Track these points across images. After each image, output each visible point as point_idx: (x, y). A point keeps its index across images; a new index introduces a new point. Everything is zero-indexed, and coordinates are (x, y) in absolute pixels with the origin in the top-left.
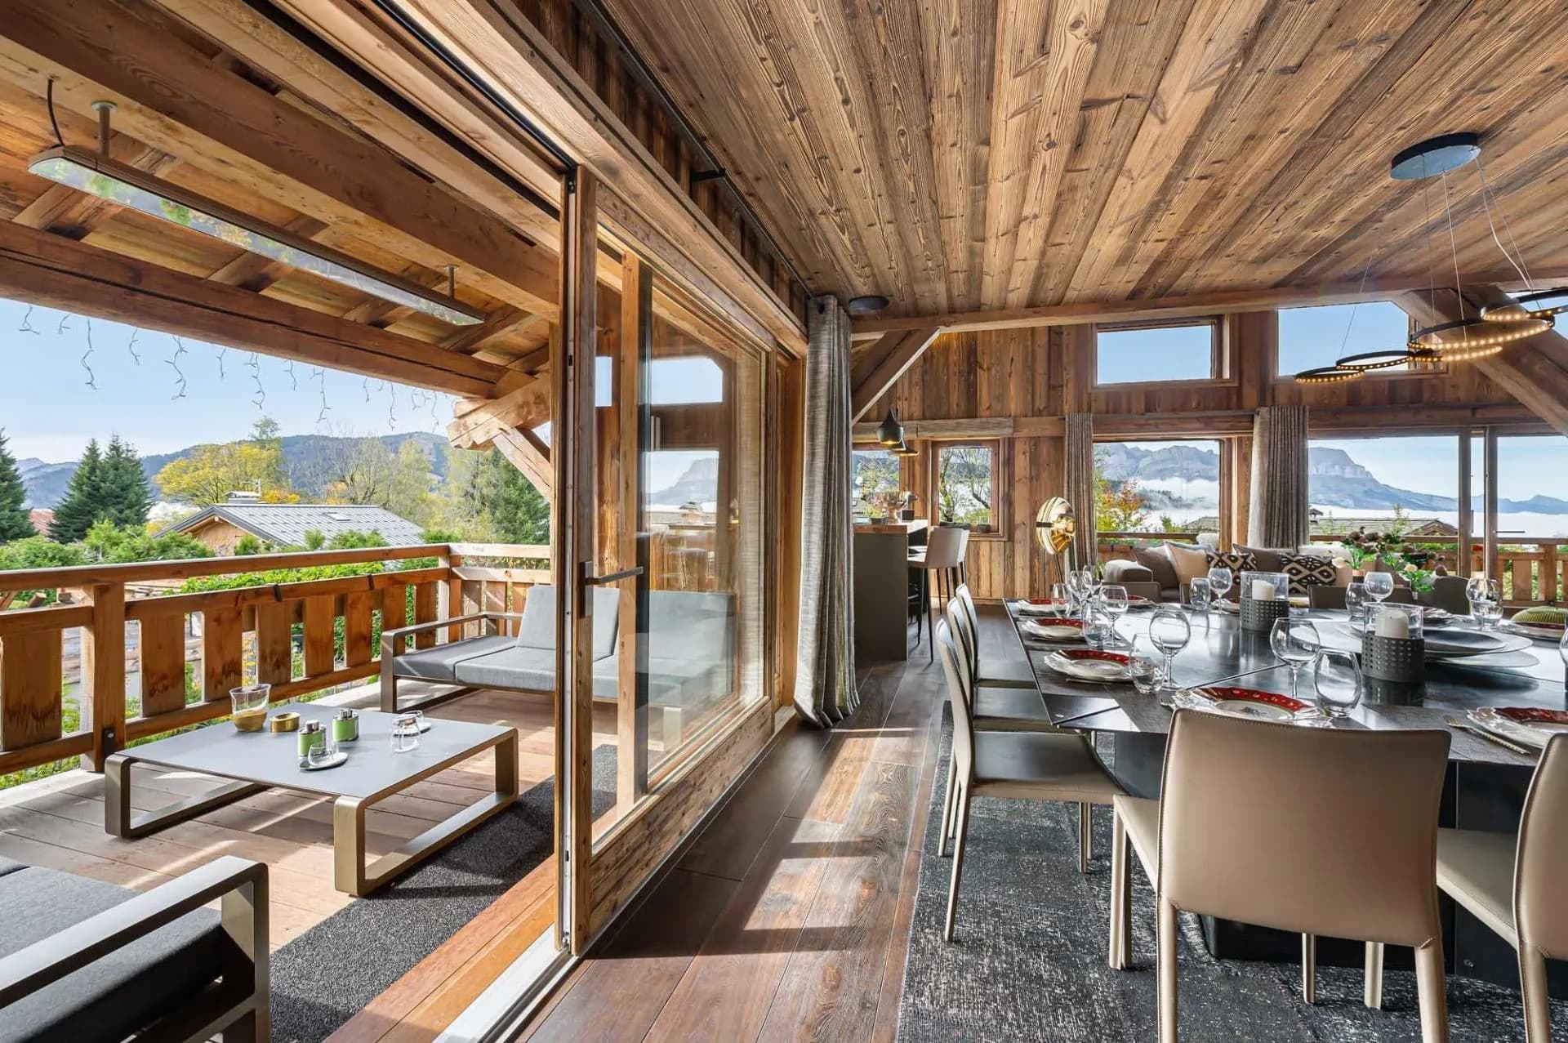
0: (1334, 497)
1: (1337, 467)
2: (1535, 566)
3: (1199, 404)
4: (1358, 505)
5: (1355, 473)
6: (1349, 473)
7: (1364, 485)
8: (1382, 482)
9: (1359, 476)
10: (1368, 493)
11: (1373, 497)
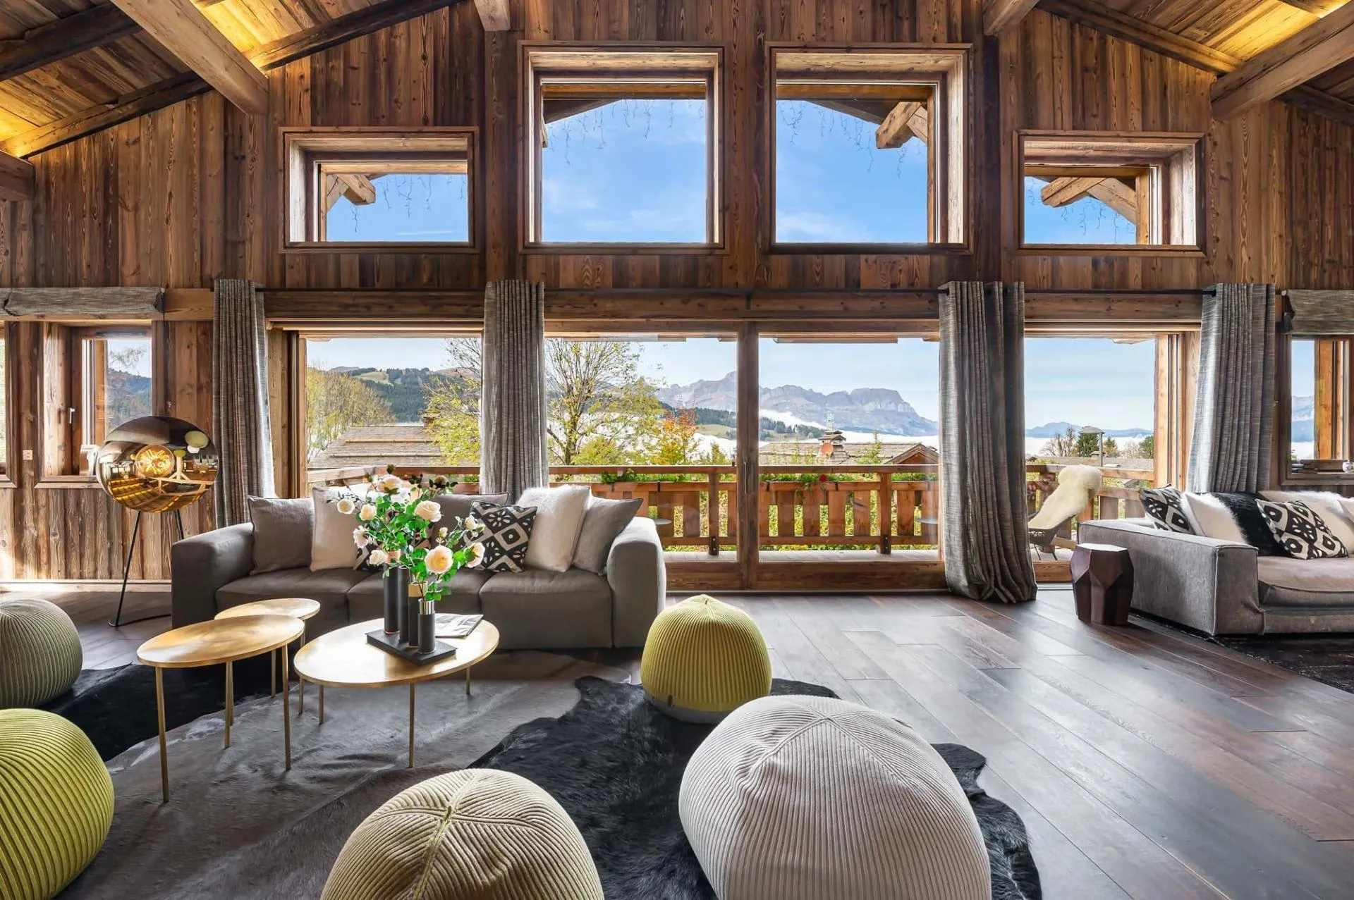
0: (892, 427)
1: (893, 404)
2: (874, 494)
3: (431, 280)
4: (906, 433)
5: (904, 408)
6: (900, 408)
7: (909, 418)
8: (921, 415)
9: (906, 411)
10: (912, 424)
11: (914, 426)
